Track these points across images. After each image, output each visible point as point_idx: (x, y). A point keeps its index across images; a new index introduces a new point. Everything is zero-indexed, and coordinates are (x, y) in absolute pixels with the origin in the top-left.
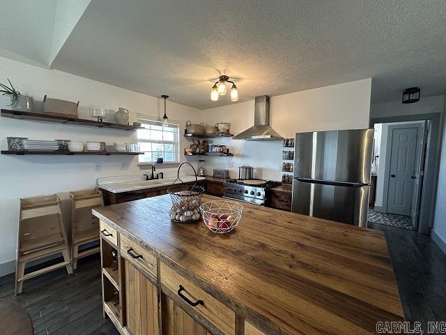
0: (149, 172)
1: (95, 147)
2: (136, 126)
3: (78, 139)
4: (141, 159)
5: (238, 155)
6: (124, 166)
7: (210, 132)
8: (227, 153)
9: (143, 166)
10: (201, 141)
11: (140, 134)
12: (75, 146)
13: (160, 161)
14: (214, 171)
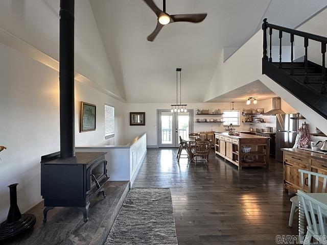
0: (227, 128)
1: (212, 120)
2: (222, 114)
3: (209, 118)
4: (224, 124)
5: (268, 122)
6: (219, 126)
7: (254, 112)
8: (263, 121)
9: (225, 126)
10: (250, 116)
11: (224, 116)
12: (208, 120)
13: (231, 124)
14: (257, 129)
